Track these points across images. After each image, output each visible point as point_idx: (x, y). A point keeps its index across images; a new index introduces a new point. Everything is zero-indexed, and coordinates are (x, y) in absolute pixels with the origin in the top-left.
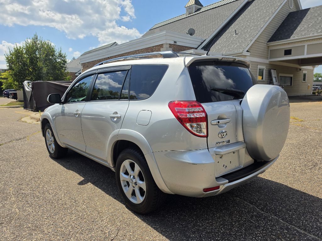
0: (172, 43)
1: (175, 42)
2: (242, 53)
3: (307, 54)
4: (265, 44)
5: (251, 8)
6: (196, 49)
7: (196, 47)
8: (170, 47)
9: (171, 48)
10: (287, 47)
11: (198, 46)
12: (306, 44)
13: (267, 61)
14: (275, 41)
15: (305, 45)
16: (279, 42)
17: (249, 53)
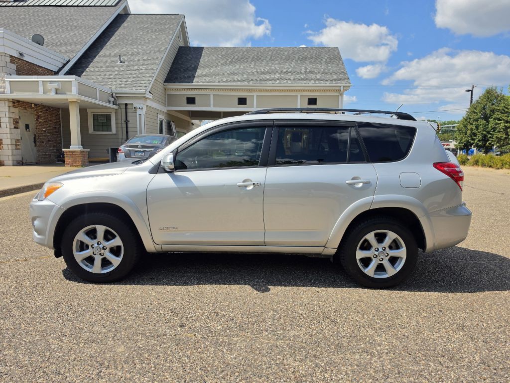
0: (16, 55)
1: (21, 54)
2: (144, 94)
3: (214, 106)
4: (162, 85)
5: (128, 26)
6: (56, 73)
7: (56, 71)
8: (12, 62)
9: (14, 63)
10: (191, 94)
11: (58, 69)
12: (212, 94)
13: (165, 109)
14: (174, 83)
15: (210, 95)
16: (175, 85)
17: (152, 95)
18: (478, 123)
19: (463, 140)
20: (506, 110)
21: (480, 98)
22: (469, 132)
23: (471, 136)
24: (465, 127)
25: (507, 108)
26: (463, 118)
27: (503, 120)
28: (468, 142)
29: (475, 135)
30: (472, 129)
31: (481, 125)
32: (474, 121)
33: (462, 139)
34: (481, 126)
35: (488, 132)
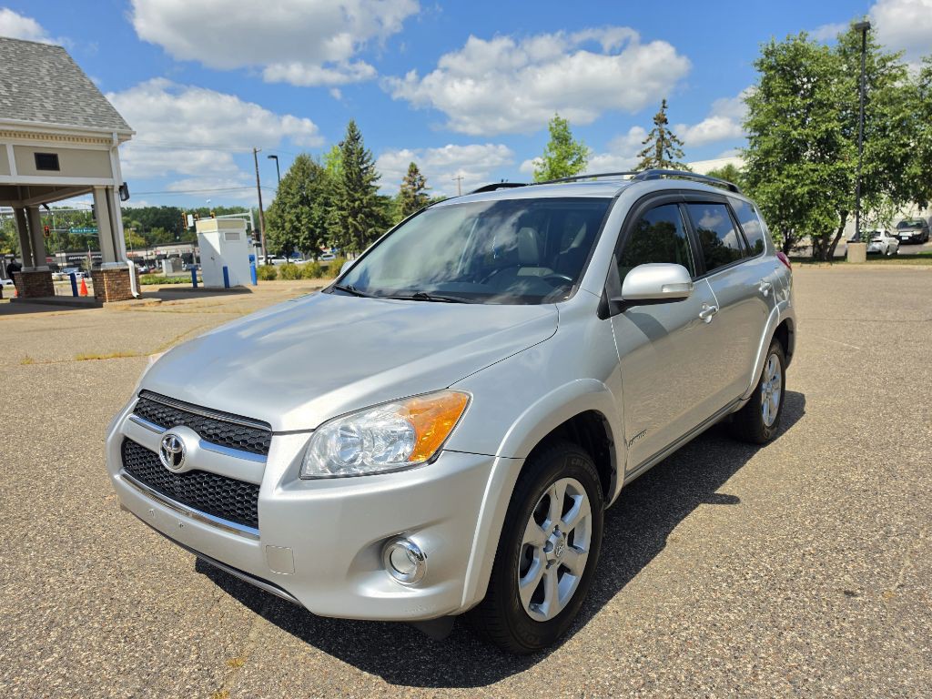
18: (298, 211)
19: (281, 240)
20: (338, 191)
21: (292, 170)
22: (288, 225)
23: (292, 232)
24: (280, 217)
25: (338, 188)
26: (274, 202)
27: (337, 205)
28: (288, 241)
29: (298, 230)
30: (291, 221)
31: (302, 213)
32: (291, 207)
33: (278, 237)
34: (304, 216)
35: (316, 225)
